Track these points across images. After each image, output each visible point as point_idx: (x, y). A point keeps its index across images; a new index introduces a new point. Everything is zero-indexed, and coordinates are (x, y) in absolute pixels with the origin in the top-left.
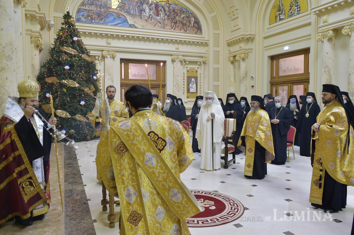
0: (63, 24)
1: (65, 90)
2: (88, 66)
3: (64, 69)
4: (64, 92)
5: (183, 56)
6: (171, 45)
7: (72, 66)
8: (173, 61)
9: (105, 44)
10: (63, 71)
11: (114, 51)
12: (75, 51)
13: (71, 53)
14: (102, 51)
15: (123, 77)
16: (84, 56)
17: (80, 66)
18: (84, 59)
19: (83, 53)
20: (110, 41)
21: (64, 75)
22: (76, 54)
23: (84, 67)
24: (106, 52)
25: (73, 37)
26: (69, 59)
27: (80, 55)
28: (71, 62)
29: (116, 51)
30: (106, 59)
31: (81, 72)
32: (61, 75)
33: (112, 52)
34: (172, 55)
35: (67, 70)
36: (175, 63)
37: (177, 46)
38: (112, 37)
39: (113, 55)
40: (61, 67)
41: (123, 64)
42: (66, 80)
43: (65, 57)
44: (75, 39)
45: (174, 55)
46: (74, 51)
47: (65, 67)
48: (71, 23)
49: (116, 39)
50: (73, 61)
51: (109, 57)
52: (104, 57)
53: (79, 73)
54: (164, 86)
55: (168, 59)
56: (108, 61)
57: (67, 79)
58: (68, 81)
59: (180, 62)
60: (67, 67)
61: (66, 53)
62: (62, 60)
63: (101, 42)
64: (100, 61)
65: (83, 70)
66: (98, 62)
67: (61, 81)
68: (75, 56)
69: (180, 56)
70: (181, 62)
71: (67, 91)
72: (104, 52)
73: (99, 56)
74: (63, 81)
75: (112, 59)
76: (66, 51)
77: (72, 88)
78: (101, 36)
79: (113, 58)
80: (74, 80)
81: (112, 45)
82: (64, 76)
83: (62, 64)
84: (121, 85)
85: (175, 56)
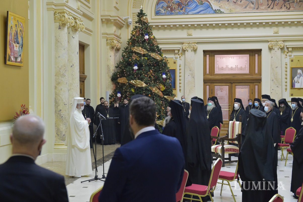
0: (136, 22)
1: (133, 90)
2: (158, 65)
3: (133, 70)
4: (132, 92)
5: (284, 41)
6: (268, 29)
7: (140, 66)
8: (270, 49)
9: (186, 36)
10: (132, 72)
11: (195, 43)
12: (145, 50)
13: (140, 52)
14: (183, 43)
15: (208, 72)
16: (153, 55)
17: (149, 65)
18: (153, 58)
19: (153, 51)
20: (192, 31)
21: (133, 75)
22: (146, 53)
23: (153, 66)
24: (186, 44)
25: (144, 36)
26: (138, 59)
27: (149, 54)
28: (140, 62)
29: (198, 43)
30: (186, 52)
31: (150, 71)
32: (130, 75)
33: (193, 44)
34: (268, 41)
35: (136, 70)
36: (273, 51)
37: (275, 29)
38: (193, 27)
39: (194, 48)
40: (131, 67)
41: (208, 56)
42: (134, 81)
43: (134, 57)
44: (147, 37)
45: (271, 41)
46: (143, 51)
47: (134, 68)
48: (143, 21)
49: (198, 28)
50: (141, 61)
51: (190, 50)
52: (184, 51)
53: (147, 73)
54: (259, 81)
55: (264, 47)
56: (189, 54)
57: (136, 79)
58: (136, 81)
59: (280, 49)
60: (136, 68)
61: (136, 53)
62: (131, 61)
63: (182, 34)
64: (180, 55)
65: (152, 69)
66: (178, 56)
67: (130, 82)
68: (144, 55)
69: (280, 42)
70: (282, 49)
71: (135, 91)
72: (184, 45)
73: (179, 50)
74: (132, 81)
75: (193, 53)
76: (136, 51)
77: (140, 88)
78: (181, 27)
79: (195, 50)
80: (142, 80)
81: (194, 36)
82: (132, 77)
83: (131, 65)
84: (204, 81)
85: (272, 43)
